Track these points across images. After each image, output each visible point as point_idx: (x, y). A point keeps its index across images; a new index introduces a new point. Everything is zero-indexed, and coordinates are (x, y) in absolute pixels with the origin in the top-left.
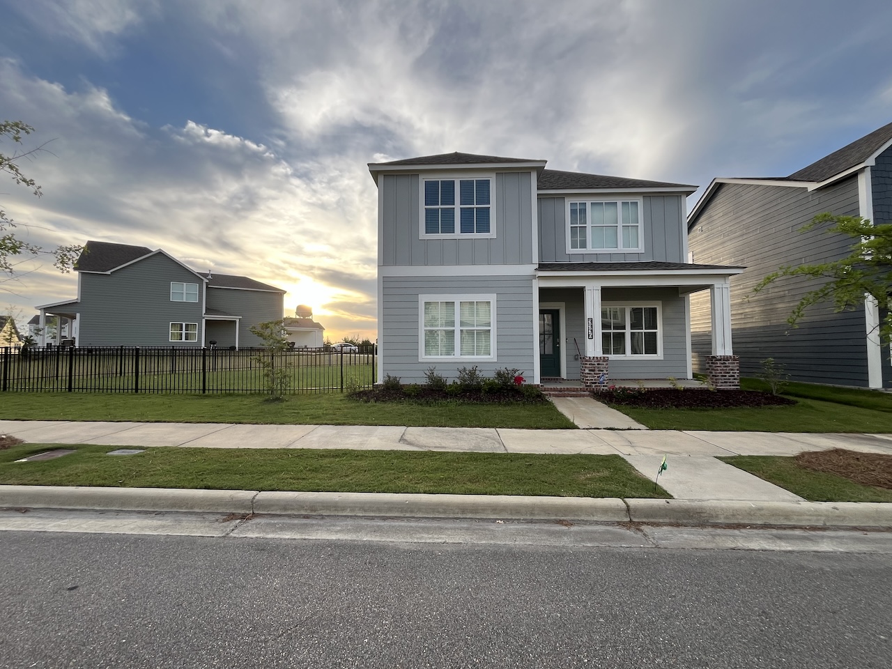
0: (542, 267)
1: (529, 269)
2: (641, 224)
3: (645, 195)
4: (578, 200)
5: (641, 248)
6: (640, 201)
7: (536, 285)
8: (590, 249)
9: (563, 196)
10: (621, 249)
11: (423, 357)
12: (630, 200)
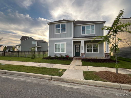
0: (74, 38)
1: (72, 38)
2: (95, 29)
3: (96, 24)
4: (83, 26)
5: (95, 33)
6: (95, 25)
7: (73, 41)
8: (85, 34)
9: (81, 25)
10: (91, 34)
11: (55, 53)
12: (93, 25)
